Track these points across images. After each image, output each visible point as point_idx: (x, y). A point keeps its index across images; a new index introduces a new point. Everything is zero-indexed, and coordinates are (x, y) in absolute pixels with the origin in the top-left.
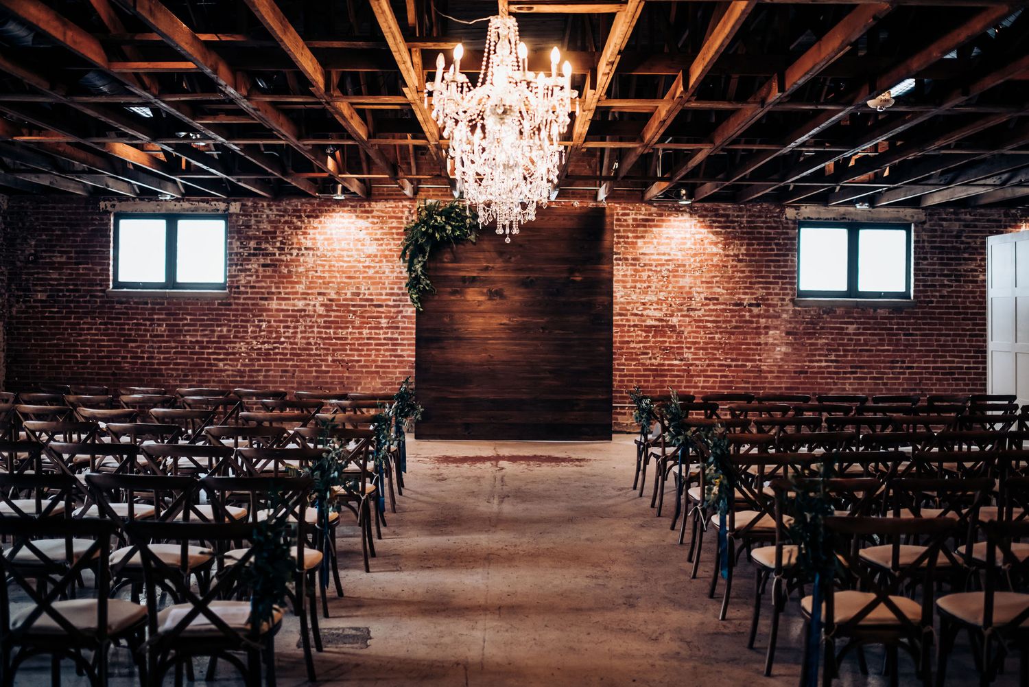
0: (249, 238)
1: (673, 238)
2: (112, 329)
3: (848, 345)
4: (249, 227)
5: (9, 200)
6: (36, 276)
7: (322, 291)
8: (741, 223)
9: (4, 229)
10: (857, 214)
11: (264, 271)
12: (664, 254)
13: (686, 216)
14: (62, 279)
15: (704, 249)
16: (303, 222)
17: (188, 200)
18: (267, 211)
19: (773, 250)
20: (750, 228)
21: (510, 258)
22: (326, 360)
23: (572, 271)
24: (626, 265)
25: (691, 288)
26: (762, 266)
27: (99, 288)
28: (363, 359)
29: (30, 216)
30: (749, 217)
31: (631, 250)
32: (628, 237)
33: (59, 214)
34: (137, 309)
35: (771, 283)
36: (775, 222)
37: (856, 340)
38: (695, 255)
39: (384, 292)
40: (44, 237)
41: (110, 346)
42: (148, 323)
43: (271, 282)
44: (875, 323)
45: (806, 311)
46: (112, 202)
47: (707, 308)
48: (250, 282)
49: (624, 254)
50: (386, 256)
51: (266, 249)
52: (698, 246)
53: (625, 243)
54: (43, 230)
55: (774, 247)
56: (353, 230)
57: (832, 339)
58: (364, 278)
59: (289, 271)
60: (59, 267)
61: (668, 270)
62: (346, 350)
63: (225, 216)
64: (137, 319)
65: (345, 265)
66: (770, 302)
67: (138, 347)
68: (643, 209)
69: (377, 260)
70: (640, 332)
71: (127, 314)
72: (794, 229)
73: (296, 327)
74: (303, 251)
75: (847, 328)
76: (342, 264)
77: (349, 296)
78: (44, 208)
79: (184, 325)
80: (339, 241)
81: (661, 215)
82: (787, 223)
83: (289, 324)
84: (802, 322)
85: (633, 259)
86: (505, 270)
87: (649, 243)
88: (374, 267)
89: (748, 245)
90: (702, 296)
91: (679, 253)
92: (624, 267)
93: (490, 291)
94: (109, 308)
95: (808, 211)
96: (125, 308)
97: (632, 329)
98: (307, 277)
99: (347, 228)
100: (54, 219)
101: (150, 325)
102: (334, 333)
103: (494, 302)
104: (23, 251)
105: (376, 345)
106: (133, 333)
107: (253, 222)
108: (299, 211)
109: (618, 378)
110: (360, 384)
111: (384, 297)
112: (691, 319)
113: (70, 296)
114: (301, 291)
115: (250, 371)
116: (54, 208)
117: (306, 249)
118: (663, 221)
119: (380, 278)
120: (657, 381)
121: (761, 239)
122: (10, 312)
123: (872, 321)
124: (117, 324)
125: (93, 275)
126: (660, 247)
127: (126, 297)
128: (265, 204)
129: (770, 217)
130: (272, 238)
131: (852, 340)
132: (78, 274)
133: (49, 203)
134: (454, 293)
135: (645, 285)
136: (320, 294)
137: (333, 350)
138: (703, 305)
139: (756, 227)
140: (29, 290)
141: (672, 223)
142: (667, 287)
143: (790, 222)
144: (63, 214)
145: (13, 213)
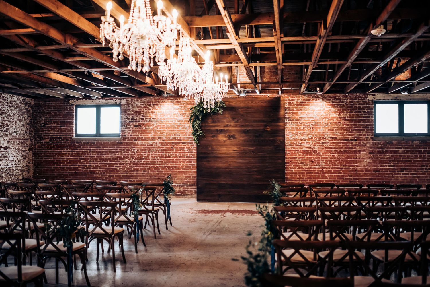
0: (129, 114)
1: (315, 110)
2: (75, 154)
3: (399, 158)
4: (129, 110)
5: (34, 101)
6: (45, 132)
7: (160, 137)
8: (347, 103)
9: (32, 113)
10: (403, 97)
11: (136, 128)
12: (311, 118)
13: (321, 100)
14: (55, 133)
15: (329, 115)
16: (151, 107)
17: (104, 99)
18: (137, 103)
19: (362, 115)
20: (351, 105)
21: (238, 121)
22: (162, 167)
23: (266, 126)
24: (293, 123)
25: (323, 133)
26: (357, 122)
27: (69, 137)
28: (177, 166)
29: (42, 107)
30: (351, 99)
31: (295, 116)
32: (294, 110)
33: (53, 106)
34: (84, 145)
35: (361, 130)
36: (363, 102)
37: (403, 156)
38: (325, 118)
39: (186, 137)
40: (48, 116)
41: (74, 161)
42: (89, 151)
43: (139, 133)
44: (412, 148)
45: (378, 143)
46: (74, 101)
47: (331, 142)
48: (130, 133)
49: (292, 118)
50: (186, 121)
51: (136, 119)
52: (326, 114)
53: (293, 113)
54: (48, 113)
55: (363, 113)
56: (172, 110)
57: (392, 156)
58: (177, 131)
59: (146, 128)
60: (54, 128)
61: (313, 125)
62: (170, 162)
63: (120, 105)
64: (84, 150)
65: (169, 125)
66: (361, 139)
67: (85, 161)
68: (301, 97)
69: (183, 123)
70: (300, 153)
71: (80, 147)
72: (372, 105)
73: (149, 152)
74: (152, 120)
75: (399, 151)
76: (168, 125)
77: (171, 139)
78: (48, 104)
79: (103, 152)
80: (167, 115)
81: (309, 100)
82: (369, 102)
83: (146, 151)
84: (377, 148)
85: (296, 120)
86: (236, 126)
87: (304, 113)
88: (182, 126)
89: (350, 112)
90: (329, 136)
91: (318, 117)
92: (292, 124)
93: (229, 135)
94: (73, 145)
95: (379, 96)
96: (80, 145)
97: (296, 152)
98: (153, 131)
99: (170, 109)
100: (52, 108)
101: (90, 152)
102: (165, 155)
103: (231, 141)
104: (40, 122)
105: (183, 160)
106: (83, 155)
107: (131, 108)
108: (150, 102)
109: (290, 174)
110: (176, 177)
111: (186, 139)
112: (323, 147)
113: (58, 140)
114: (151, 137)
115: (130, 171)
116: (52, 104)
117: (153, 118)
118: (310, 102)
119: (184, 131)
120: (308, 176)
121: (356, 109)
122: (35, 147)
123: (411, 147)
124: (76, 152)
125: (67, 131)
126: (309, 114)
127: (80, 140)
128: (136, 100)
129: (361, 100)
130: (139, 114)
131: (401, 156)
132: (61, 131)
133: (50, 102)
134: (213, 137)
135: (302, 132)
136: (159, 138)
137: (165, 162)
138: (329, 141)
139: (354, 104)
140: (42, 138)
141: (314, 103)
142: (312, 133)
143: (370, 101)
144: (55, 106)
145: (36, 106)
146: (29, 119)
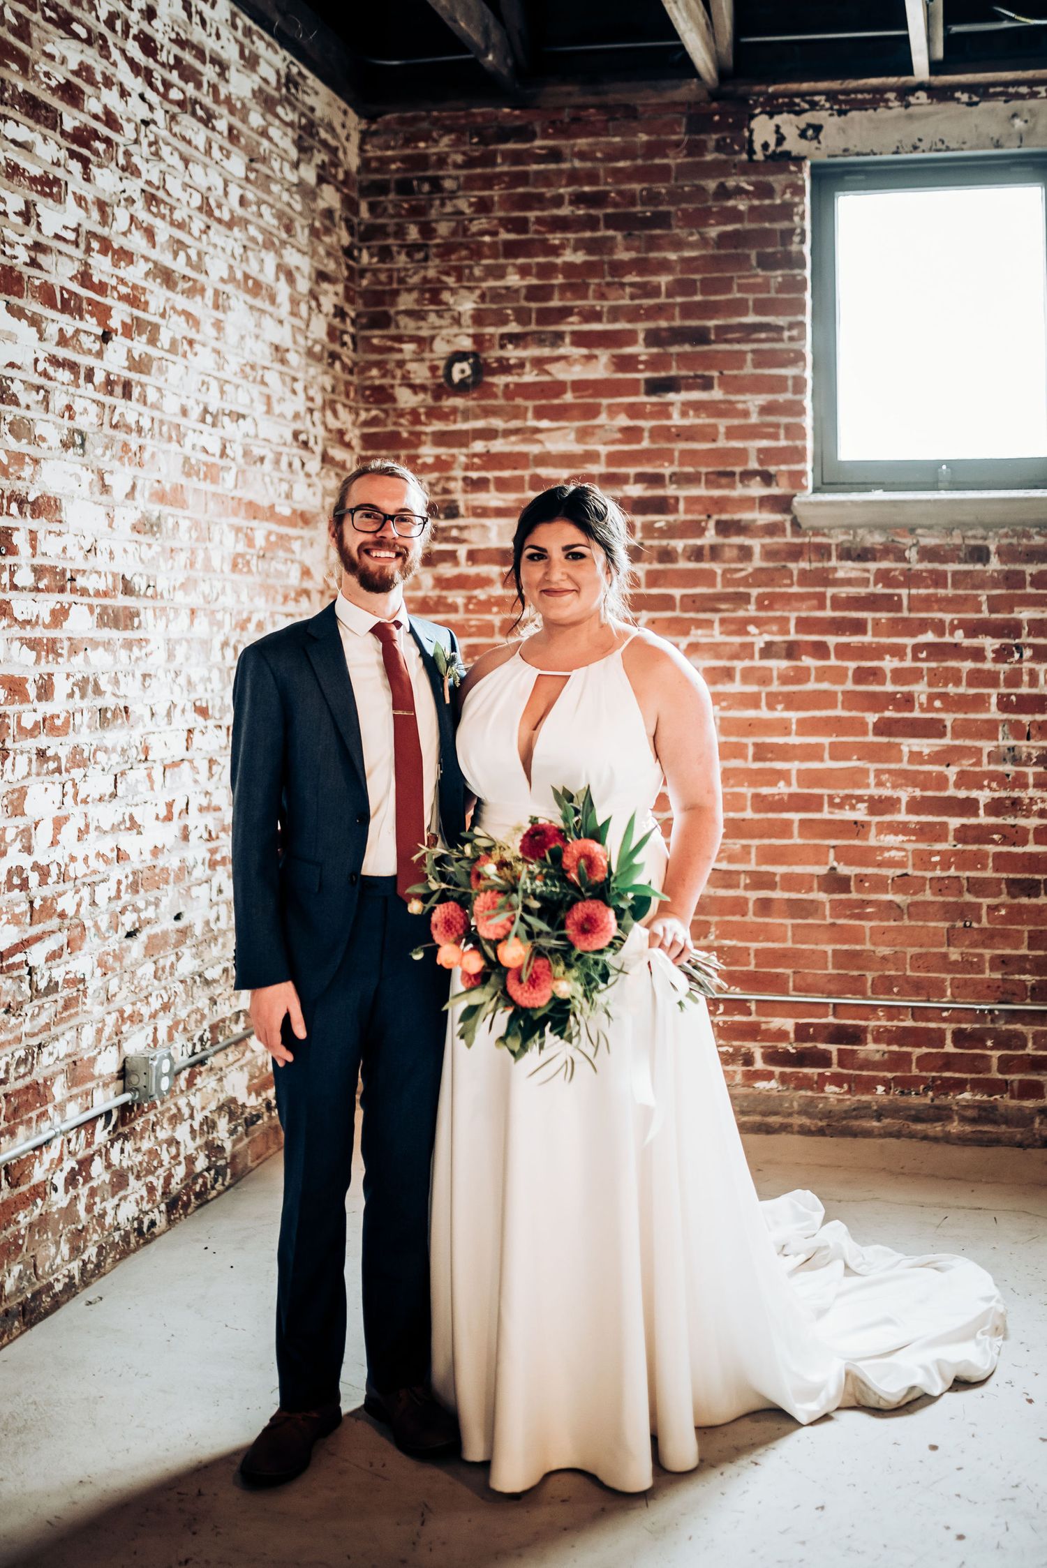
2: (822, 674)
6: (479, 446)
9: (348, 252)
27: (757, 490)
29: (453, 195)
33: (574, 177)
34: (938, 579)
40: (513, 280)
41: (812, 753)
42: (990, 644)
46: (809, 117)
54: (511, 250)
60: (581, 405)
64: (939, 628)
67: (946, 757)
71: (890, 603)
78: (517, 157)
94: (805, 579)
96: (884, 577)
100: (558, 201)
101: (1002, 654)
104: (424, 343)
106: (921, 690)
116: (554, 155)
124: (844, 651)
125: (731, 433)
127: (882, 528)
132: (663, 434)
133: (531, 137)
144: (592, 178)
145: (381, 188)
146: (328, 303)
